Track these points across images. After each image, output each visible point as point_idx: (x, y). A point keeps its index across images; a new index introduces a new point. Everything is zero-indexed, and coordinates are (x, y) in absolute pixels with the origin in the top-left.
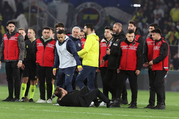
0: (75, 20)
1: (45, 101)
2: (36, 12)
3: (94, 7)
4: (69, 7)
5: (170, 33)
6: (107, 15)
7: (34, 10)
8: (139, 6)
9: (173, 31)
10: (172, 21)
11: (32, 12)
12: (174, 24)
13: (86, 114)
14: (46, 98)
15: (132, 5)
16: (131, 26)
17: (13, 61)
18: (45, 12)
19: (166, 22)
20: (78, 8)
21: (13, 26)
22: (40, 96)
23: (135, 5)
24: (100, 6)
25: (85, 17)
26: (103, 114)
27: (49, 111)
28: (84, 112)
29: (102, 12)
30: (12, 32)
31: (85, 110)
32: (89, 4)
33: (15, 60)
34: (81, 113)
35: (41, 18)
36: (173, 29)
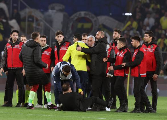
0: (70, 29)
1: (42, 106)
2: (33, 21)
3: (88, 16)
4: (64, 16)
5: (159, 40)
6: (100, 23)
7: (30, 19)
8: (130, 14)
9: (162, 38)
10: (161, 29)
11: (29, 21)
12: (163, 32)
13: (81, 118)
14: (43, 103)
15: (123, 14)
16: (116, 34)
17: (18, 68)
18: (41, 21)
19: (156, 30)
20: (72, 17)
21: (17, 35)
22: (38, 101)
23: (127, 14)
24: (93, 15)
25: (80, 25)
26: (97, 118)
27: (46, 115)
28: (79, 116)
29: (95, 21)
30: (15, 40)
31: (80, 115)
32: (83, 14)
33: (20, 68)
34: (76, 117)
35: (38, 27)
36: (163, 36)
